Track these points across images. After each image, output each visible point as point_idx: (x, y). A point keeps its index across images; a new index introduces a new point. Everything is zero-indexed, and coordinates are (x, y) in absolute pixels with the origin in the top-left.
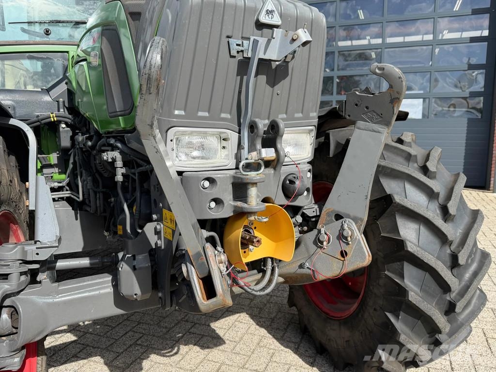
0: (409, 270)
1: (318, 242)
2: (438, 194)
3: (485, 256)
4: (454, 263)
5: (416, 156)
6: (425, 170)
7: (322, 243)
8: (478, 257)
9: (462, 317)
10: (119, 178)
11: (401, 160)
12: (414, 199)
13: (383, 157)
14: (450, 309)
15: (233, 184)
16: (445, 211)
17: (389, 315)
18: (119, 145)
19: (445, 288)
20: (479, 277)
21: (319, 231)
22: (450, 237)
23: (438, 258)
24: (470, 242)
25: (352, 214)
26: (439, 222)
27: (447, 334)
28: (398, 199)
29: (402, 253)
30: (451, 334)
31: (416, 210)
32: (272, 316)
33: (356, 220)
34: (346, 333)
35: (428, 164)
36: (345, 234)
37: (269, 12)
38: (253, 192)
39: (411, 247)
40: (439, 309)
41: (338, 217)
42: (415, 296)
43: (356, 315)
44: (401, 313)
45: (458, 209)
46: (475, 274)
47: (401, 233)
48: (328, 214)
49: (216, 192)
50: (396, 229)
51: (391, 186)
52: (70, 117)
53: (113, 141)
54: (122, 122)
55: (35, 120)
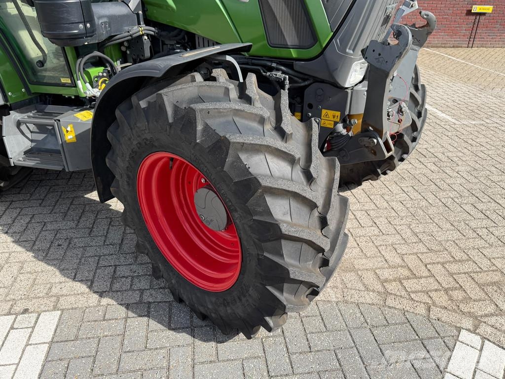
18: (283, 68)
25: (402, 99)
33: (404, 101)
36: (402, 110)
41: (395, 101)
48: (389, 100)
52: (153, 29)
53: (274, 65)
54: (294, 53)
55: (127, 34)
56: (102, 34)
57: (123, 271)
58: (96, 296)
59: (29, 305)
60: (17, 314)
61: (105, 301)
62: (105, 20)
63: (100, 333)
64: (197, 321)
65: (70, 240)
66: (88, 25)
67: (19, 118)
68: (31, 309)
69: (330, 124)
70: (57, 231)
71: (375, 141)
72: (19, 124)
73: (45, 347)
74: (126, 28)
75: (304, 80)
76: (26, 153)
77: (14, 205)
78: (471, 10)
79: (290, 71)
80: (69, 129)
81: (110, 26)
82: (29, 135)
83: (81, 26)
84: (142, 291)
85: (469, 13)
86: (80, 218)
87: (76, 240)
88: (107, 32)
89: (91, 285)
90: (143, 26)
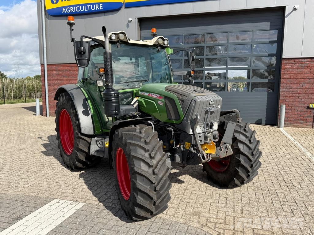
0: (241, 156)
1: (221, 149)
2: (248, 137)
3: (261, 153)
4: (252, 155)
5: (242, 126)
6: (245, 130)
7: (222, 149)
8: (259, 152)
9: (255, 169)
10: (173, 135)
11: (239, 127)
12: (242, 138)
13: (235, 127)
14: (252, 166)
15: (204, 137)
16: (250, 141)
17: (236, 168)
18: (172, 127)
19: (250, 161)
20: (259, 158)
21: (221, 147)
22: (251, 148)
23: (248, 153)
24: (256, 149)
25: (228, 143)
26: (248, 144)
27: (251, 173)
28: (238, 138)
29: (239, 152)
30: (252, 173)
31: (243, 141)
32: (197, 175)
33: (229, 144)
34: (224, 175)
35: (246, 129)
36: (227, 147)
37: (212, 101)
38: (209, 139)
39: (242, 150)
40: (249, 166)
41: (225, 143)
42: (243, 162)
43: (227, 170)
44: (240, 167)
45: (253, 141)
46: (258, 157)
47: (239, 147)
48: (223, 143)
49: (201, 139)
50: (238, 146)
51: (237, 135)
52: (140, 113)
53: (169, 125)
54: (174, 122)
55: (131, 114)
56: (122, 114)
57: (112, 197)
58: (99, 202)
59: (78, 200)
60: (73, 201)
61: (101, 204)
62: (124, 110)
63: (93, 211)
64: (125, 215)
65: (101, 185)
66: (117, 111)
67: (97, 139)
68: (78, 201)
69: (188, 148)
70: (100, 182)
71: (198, 154)
72: (96, 141)
73: (76, 210)
74: (131, 113)
75: (180, 131)
76: (96, 151)
77: (92, 172)
78: (309, 106)
79: (174, 128)
80: (107, 143)
81: (125, 112)
82: (99, 146)
83: (114, 112)
84: (113, 204)
85: (308, 108)
86: (109, 180)
87: (103, 186)
88: (124, 113)
89: (99, 199)
90: (137, 112)
